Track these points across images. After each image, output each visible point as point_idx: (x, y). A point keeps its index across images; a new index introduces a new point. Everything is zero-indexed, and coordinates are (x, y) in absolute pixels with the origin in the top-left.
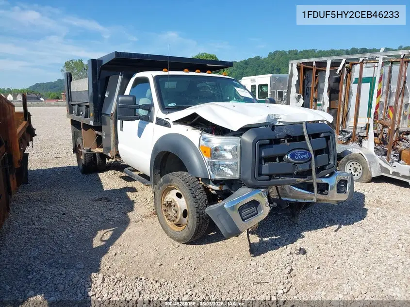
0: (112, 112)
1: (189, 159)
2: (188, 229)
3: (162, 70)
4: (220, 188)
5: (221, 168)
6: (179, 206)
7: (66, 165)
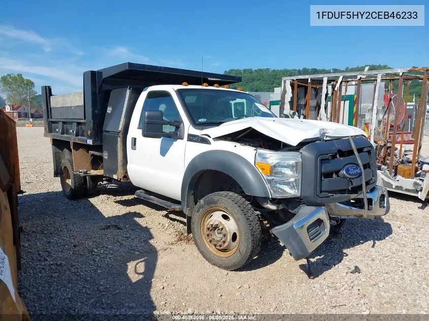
0: (120, 129)
1: (243, 176)
2: (239, 254)
3: (181, 84)
4: (277, 207)
5: (278, 185)
6: (227, 229)
7: (44, 191)
